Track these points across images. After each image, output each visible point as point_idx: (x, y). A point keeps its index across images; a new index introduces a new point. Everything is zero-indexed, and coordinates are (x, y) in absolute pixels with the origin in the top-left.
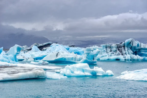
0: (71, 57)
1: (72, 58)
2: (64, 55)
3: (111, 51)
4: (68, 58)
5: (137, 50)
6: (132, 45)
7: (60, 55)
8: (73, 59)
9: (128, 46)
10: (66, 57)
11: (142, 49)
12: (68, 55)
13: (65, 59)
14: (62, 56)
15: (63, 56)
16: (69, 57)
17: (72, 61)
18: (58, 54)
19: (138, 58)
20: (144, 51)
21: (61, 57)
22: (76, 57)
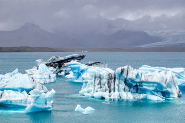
0: (19, 99)
1: (21, 100)
2: (9, 96)
3: (100, 83)
4: (15, 101)
5: (137, 82)
6: (126, 77)
7: (5, 97)
8: (23, 102)
9: (121, 78)
10: (13, 99)
11: (142, 82)
12: (15, 97)
13: (11, 102)
14: (7, 97)
15: (8, 99)
16: (16, 99)
17: (21, 104)
18: (3, 94)
19: (128, 98)
20: (146, 84)
21: (6, 99)
22: (26, 99)
